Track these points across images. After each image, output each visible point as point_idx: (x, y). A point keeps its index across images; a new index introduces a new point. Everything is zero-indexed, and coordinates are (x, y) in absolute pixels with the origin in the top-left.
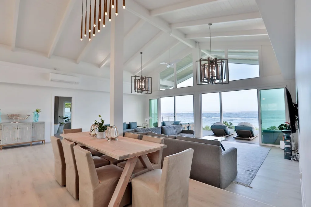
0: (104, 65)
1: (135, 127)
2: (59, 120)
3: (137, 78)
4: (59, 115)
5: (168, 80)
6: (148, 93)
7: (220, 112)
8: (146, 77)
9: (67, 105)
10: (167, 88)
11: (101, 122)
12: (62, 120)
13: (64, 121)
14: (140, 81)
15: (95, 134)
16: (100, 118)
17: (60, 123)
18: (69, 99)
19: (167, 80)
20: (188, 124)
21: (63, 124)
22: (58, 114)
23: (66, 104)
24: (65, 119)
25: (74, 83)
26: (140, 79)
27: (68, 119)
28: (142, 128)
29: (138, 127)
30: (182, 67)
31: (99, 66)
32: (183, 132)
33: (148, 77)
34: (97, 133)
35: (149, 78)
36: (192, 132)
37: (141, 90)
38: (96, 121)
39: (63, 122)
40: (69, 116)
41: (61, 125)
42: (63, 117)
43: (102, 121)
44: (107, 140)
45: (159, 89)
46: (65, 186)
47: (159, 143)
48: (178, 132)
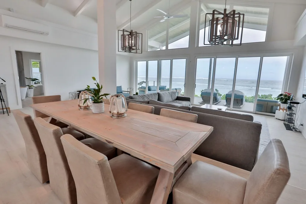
0: (80, 12)
1: (120, 92)
2: (27, 82)
3: (126, 33)
4: (26, 75)
5: (156, 40)
6: (136, 53)
7: (208, 79)
8: (136, 33)
9: (34, 64)
10: (153, 50)
11: (97, 88)
12: (31, 82)
13: (32, 83)
14: (129, 36)
15: (88, 105)
16: (95, 82)
17: (28, 85)
18: (37, 56)
19: (154, 40)
20: (176, 89)
21: (32, 87)
22: (24, 75)
23: (33, 62)
24: (34, 82)
25: (42, 33)
26: (128, 35)
27: (38, 81)
28: (127, 92)
29: (123, 92)
30: (174, 25)
31: (74, 13)
32: (179, 99)
33: (139, 33)
34: (89, 104)
35: (140, 35)
36: (188, 99)
37: (130, 49)
38: (88, 86)
39: (32, 85)
40: (39, 77)
41: (29, 88)
42: (31, 79)
43: (98, 86)
44: (111, 117)
45: (147, 50)
46: (48, 182)
47: (191, 121)
48: (173, 99)
